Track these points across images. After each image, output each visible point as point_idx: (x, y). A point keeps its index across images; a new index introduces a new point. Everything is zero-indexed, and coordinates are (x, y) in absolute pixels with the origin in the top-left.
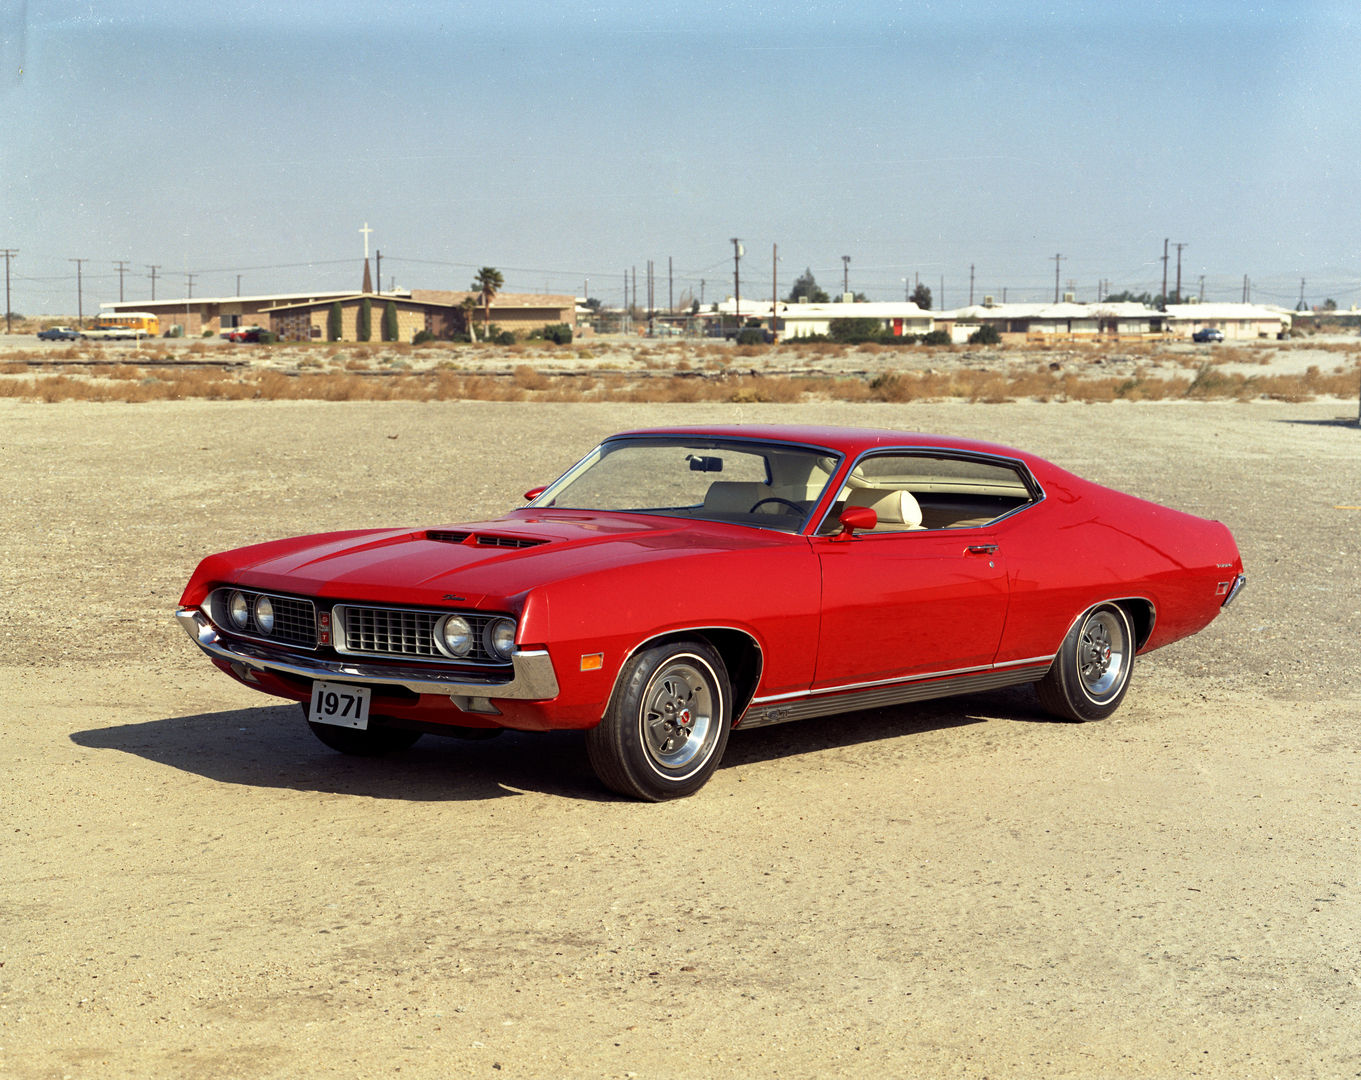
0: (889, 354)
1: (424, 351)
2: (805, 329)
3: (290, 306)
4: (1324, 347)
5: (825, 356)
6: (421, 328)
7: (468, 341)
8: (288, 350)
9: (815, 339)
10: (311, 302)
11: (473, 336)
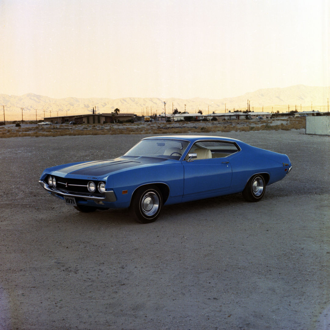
0: (197, 123)
1: (106, 125)
2: (179, 119)
3: (79, 117)
4: (281, 120)
5: (185, 124)
6: (104, 120)
7: (114, 123)
8: (79, 126)
9: (181, 121)
10: (83, 116)
11: (114, 122)
